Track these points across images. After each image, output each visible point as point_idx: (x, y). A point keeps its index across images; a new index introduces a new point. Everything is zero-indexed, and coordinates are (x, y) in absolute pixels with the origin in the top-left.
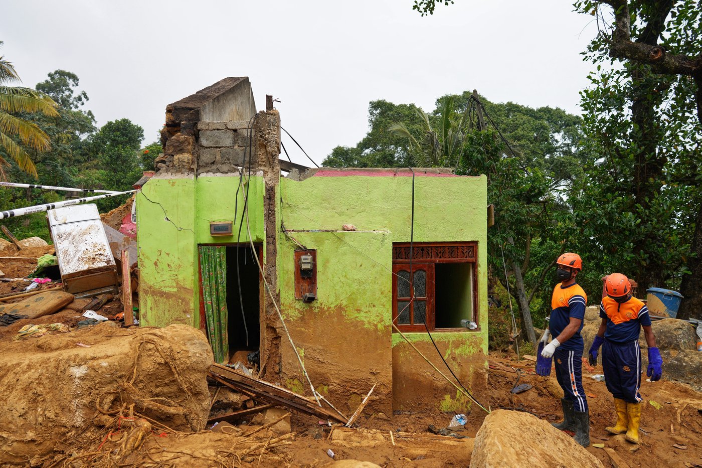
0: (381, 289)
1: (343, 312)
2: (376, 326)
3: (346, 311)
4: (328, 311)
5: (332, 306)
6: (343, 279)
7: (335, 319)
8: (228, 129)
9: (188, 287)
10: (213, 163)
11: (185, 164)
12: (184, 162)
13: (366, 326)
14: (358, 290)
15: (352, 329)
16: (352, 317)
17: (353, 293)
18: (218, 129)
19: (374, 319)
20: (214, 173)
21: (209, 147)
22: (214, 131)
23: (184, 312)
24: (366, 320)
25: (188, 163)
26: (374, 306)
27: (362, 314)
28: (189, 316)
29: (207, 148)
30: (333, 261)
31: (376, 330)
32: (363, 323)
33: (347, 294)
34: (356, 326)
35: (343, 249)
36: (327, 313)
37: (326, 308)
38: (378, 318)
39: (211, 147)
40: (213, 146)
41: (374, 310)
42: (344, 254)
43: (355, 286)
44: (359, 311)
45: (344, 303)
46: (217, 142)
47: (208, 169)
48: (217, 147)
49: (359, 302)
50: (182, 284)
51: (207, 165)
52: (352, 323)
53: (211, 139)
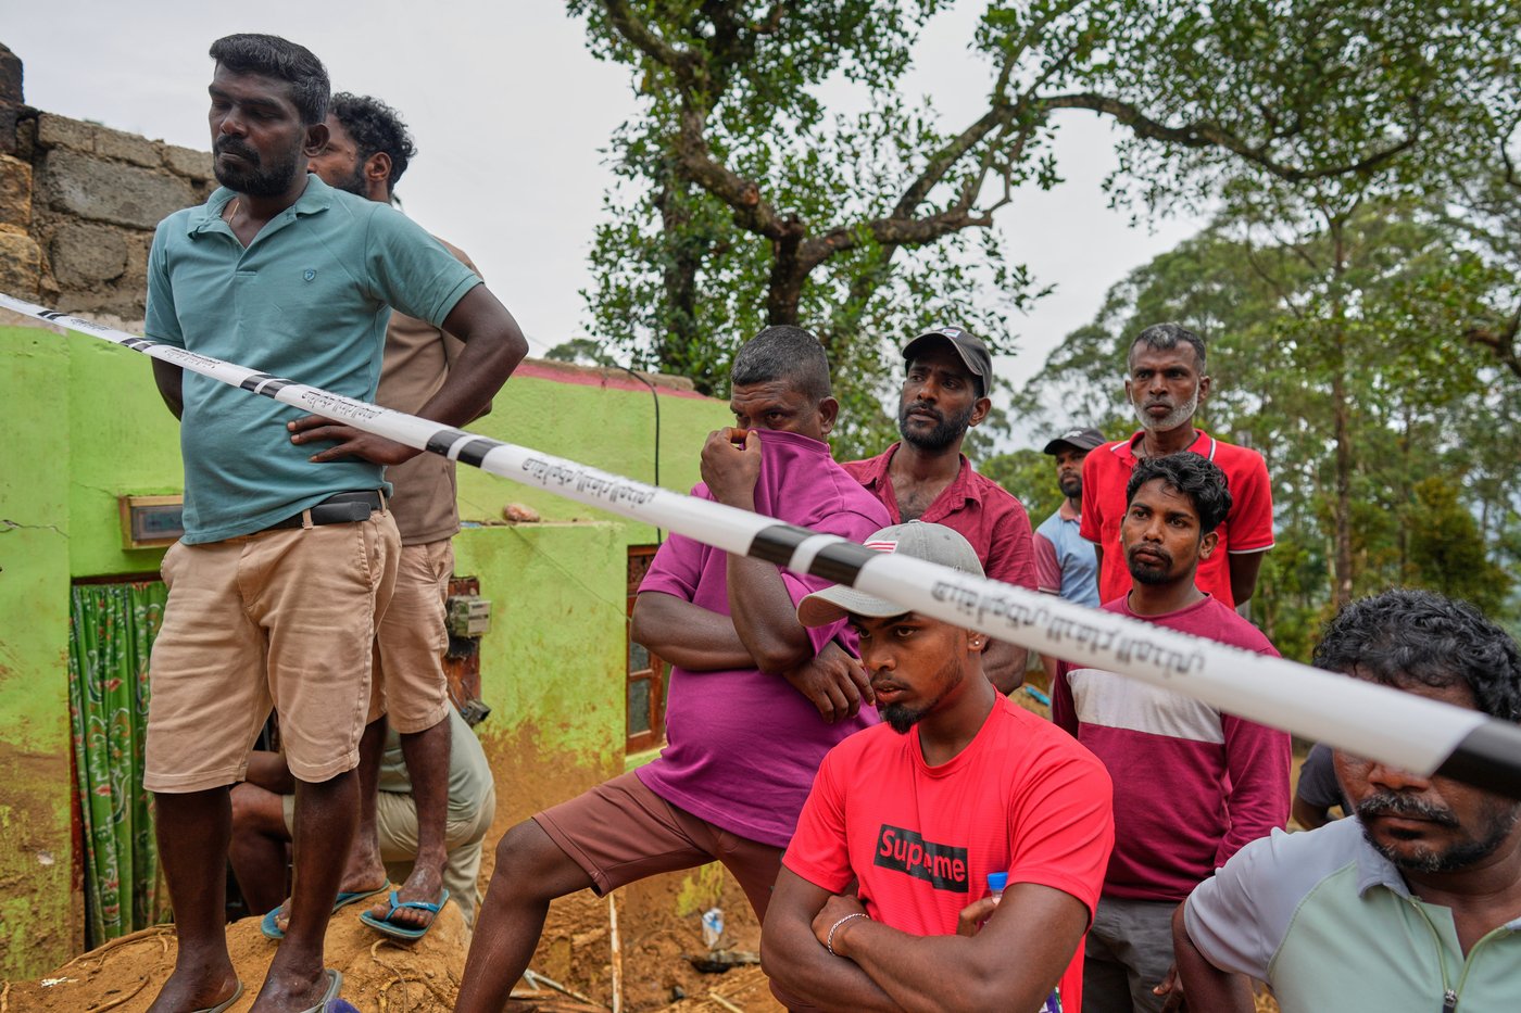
0: (606, 666)
1: (535, 739)
2: (597, 756)
3: (539, 733)
4: (502, 740)
5: (512, 726)
6: (534, 651)
7: (518, 761)
8: (174, 171)
9: (42, 749)
10: (114, 282)
11: (18, 269)
12: (16, 260)
13: (579, 763)
14: (563, 674)
15: (553, 775)
16: (553, 746)
17: (555, 683)
18: (131, 163)
19: (593, 740)
20: (124, 319)
21: (96, 221)
22: (116, 166)
23: (24, 849)
24: (577, 746)
25: (32, 267)
26: (594, 709)
27: (573, 733)
28: (46, 861)
29: (86, 220)
30: (514, 604)
31: (598, 767)
32: (573, 755)
33: (542, 688)
34: (559, 767)
35: (535, 571)
36: (501, 748)
37: (498, 735)
38: (601, 737)
39: (107, 222)
40: (114, 218)
41: (593, 718)
42: (537, 584)
43: (558, 665)
44: (565, 726)
45: (537, 712)
46: (130, 207)
47: (99, 301)
48: (128, 227)
49: (566, 703)
50: (16, 741)
51: (89, 284)
52: (552, 762)
53: (105, 191)
